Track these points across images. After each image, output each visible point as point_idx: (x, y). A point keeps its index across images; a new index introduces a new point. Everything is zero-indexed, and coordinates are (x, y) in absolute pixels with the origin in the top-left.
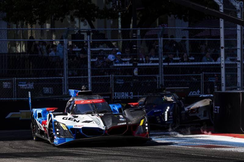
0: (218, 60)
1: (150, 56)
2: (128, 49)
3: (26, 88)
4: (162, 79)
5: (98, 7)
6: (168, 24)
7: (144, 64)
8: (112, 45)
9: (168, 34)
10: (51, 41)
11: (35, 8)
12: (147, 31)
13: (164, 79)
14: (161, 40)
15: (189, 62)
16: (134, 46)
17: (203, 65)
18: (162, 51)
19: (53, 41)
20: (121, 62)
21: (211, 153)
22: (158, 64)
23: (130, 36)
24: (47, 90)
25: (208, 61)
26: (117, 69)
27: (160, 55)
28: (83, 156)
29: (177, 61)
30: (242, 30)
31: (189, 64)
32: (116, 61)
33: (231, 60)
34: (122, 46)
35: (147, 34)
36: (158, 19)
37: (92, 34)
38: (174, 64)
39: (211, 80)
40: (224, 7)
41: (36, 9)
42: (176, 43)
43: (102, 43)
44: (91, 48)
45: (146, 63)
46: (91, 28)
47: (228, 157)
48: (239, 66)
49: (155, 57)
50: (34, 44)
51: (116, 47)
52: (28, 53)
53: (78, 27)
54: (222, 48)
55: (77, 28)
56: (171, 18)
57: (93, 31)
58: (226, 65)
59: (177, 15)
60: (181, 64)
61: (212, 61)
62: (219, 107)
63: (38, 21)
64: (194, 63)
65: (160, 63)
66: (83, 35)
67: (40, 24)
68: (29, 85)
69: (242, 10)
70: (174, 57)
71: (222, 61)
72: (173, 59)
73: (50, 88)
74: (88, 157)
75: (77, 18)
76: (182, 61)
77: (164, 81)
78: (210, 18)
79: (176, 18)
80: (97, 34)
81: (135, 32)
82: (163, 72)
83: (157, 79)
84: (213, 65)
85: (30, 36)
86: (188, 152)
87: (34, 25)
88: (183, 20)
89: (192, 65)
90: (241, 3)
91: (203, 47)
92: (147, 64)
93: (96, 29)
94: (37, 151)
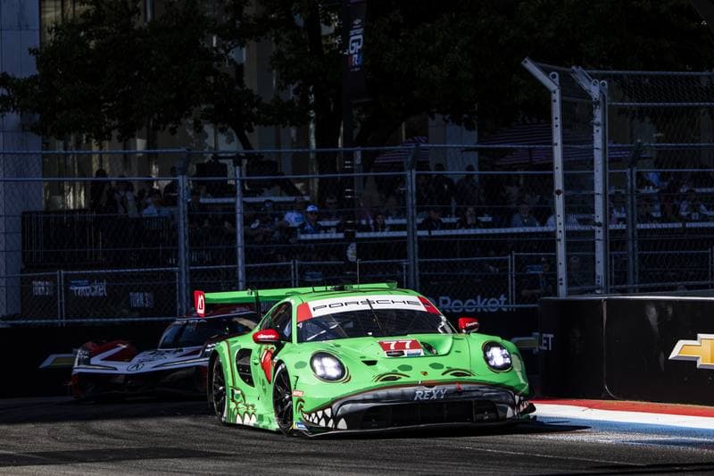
0: (548, 223)
1: (387, 215)
2: (332, 198)
3: (88, 295)
4: (415, 270)
5: (261, 99)
6: (428, 137)
7: (372, 235)
8: (295, 188)
9: (429, 162)
10: (148, 181)
11: (109, 102)
12: (377, 153)
13: (420, 269)
14: (411, 175)
15: (480, 228)
16: (347, 190)
17: (513, 235)
18: (414, 201)
19: (153, 181)
20: (318, 229)
21: (534, 446)
22: (404, 234)
23: (338, 168)
24: (139, 299)
25: (525, 225)
26: (307, 245)
27: (410, 210)
28: (226, 457)
29: (451, 226)
30: (605, 150)
31: (479, 231)
32: (306, 228)
33: (581, 222)
34: (319, 190)
35: (379, 160)
36: (403, 125)
37: (245, 162)
38: (442, 233)
39: (532, 270)
40: (563, 94)
41: (111, 105)
42: (449, 181)
43: (270, 185)
44: (243, 197)
45: (376, 230)
46: (245, 148)
47: (575, 456)
48: (599, 235)
49: (398, 216)
50: (107, 188)
51: (304, 192)
52: (92, 211)
53: (213, 146)
54: (559, 192)
55: (210, 148)
56: (436, 123)
57: (248, 156)
58: (568, 234)
59: (448, 116)
60: (460, 232)
61: (535, 226)
62: (551, 336)
63: (115, 133)
64: (491, 231)
65: (411, 230)
66: (225, 166)
67: (120, 139)
68: (96, 288)
69: (604, 100)
70: (445, 216)
71: (559, 223)
72: (440, 221)
73: (146, 294)
74: (239, 461)
75: (212, 125)
76: (463, 224)
77: (420, 275)
78: (528, 122)
79: (447, 121)
80: (257, 164)
81: (350, 156)
82: (416, 251)
83: (402, 271)
84: (537, 234)
85: (97, 168)
86: (479, 445)
87: (106, 143)
88: (464, 128)
89: (488, 235)
90: (603, 84)
91: (513, 191)
92: (379, 234)
93: (256, 150)
94: (116, 447)
